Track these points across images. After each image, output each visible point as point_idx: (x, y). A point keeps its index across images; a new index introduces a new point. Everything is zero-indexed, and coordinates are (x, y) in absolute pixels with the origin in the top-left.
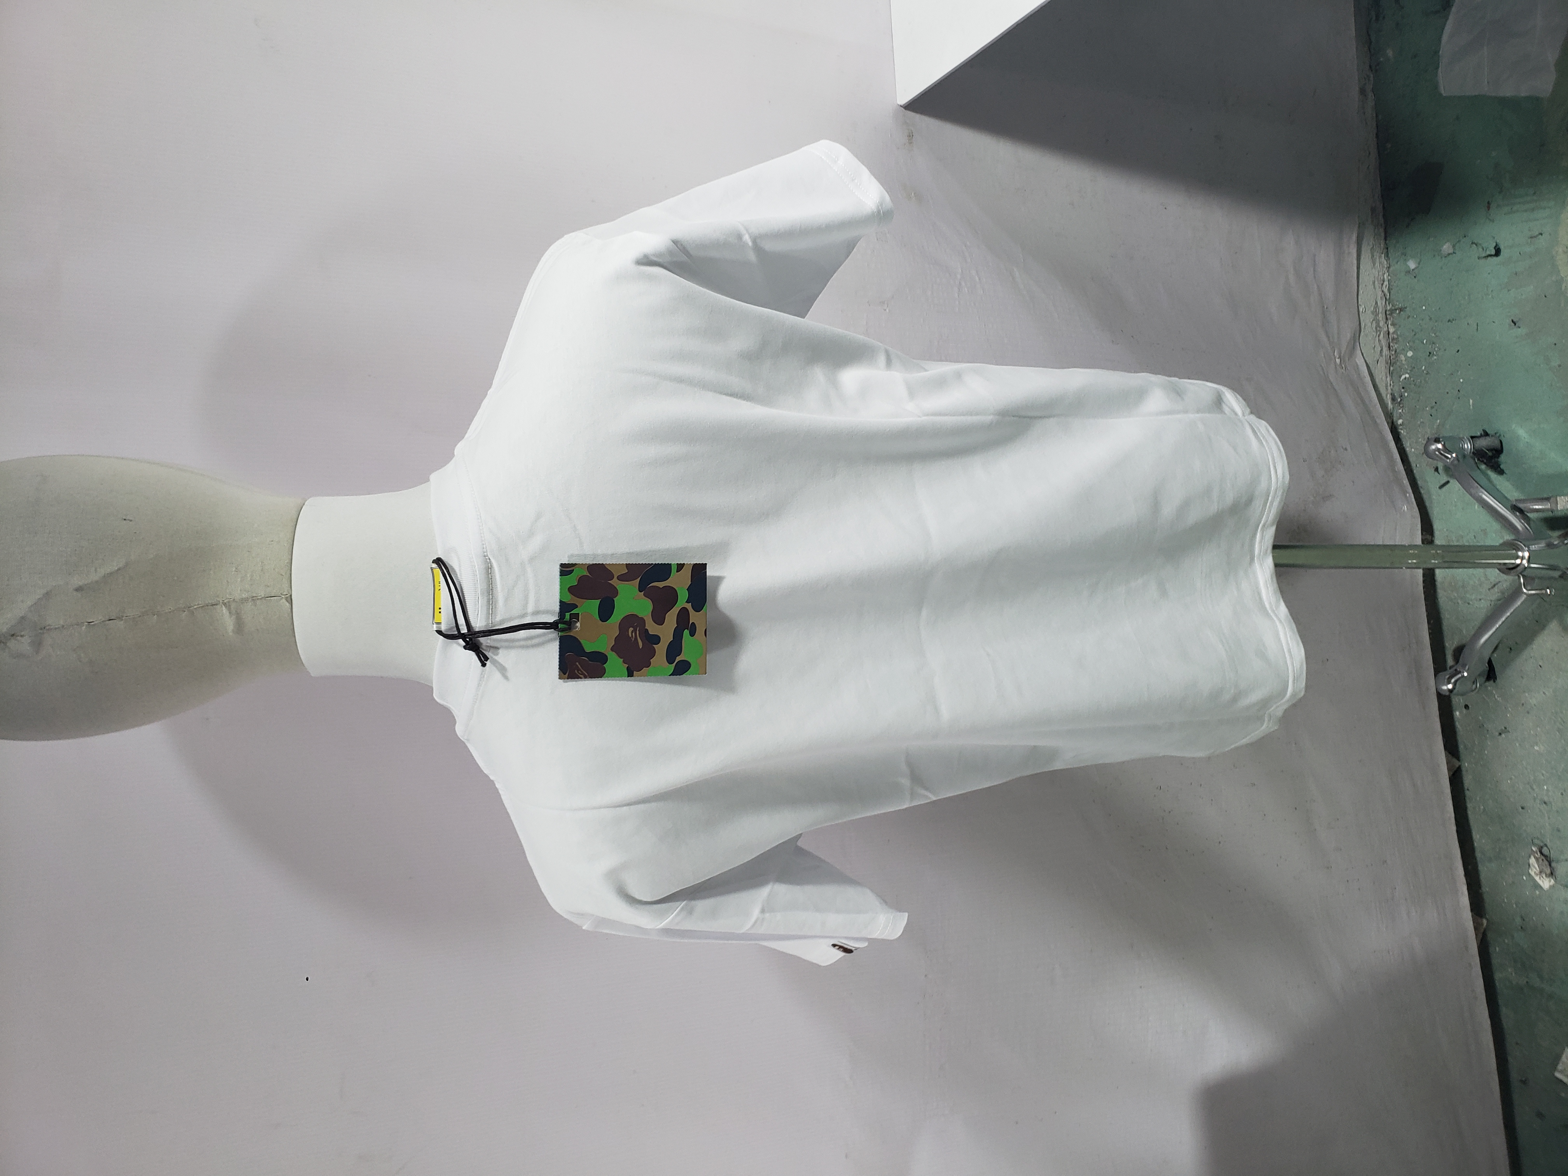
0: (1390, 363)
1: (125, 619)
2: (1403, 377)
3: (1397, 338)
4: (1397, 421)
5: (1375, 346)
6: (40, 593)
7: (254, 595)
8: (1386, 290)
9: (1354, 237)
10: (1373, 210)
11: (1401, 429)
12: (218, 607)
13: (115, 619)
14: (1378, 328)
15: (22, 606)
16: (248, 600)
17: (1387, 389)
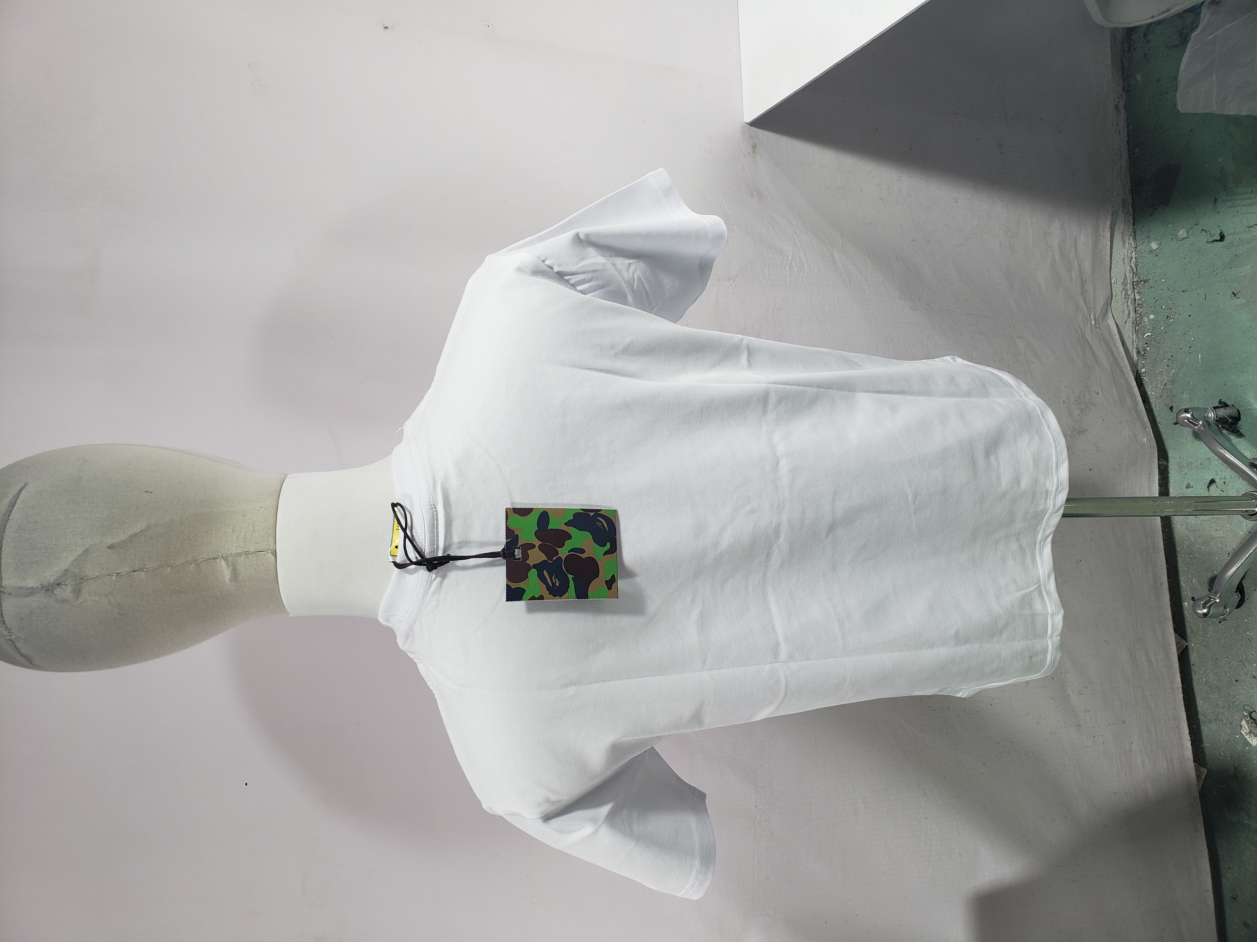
0: (1136, 323)
1: (146, 570)
2: (1146, 335)
3: (1142, 304)
4: (1141, 370)
5: (1124, 310)
6: (79, 551)
7: (247, 550)
8: (1133, 266)
9: (1108, 224)
10: (1124, 201)
11: (1144, 376)
12: (218, 560)
13: (137, 571)
14: (1127, 296)
15: (65, 562)
16: (242, 555)
17: (1133, 344)
